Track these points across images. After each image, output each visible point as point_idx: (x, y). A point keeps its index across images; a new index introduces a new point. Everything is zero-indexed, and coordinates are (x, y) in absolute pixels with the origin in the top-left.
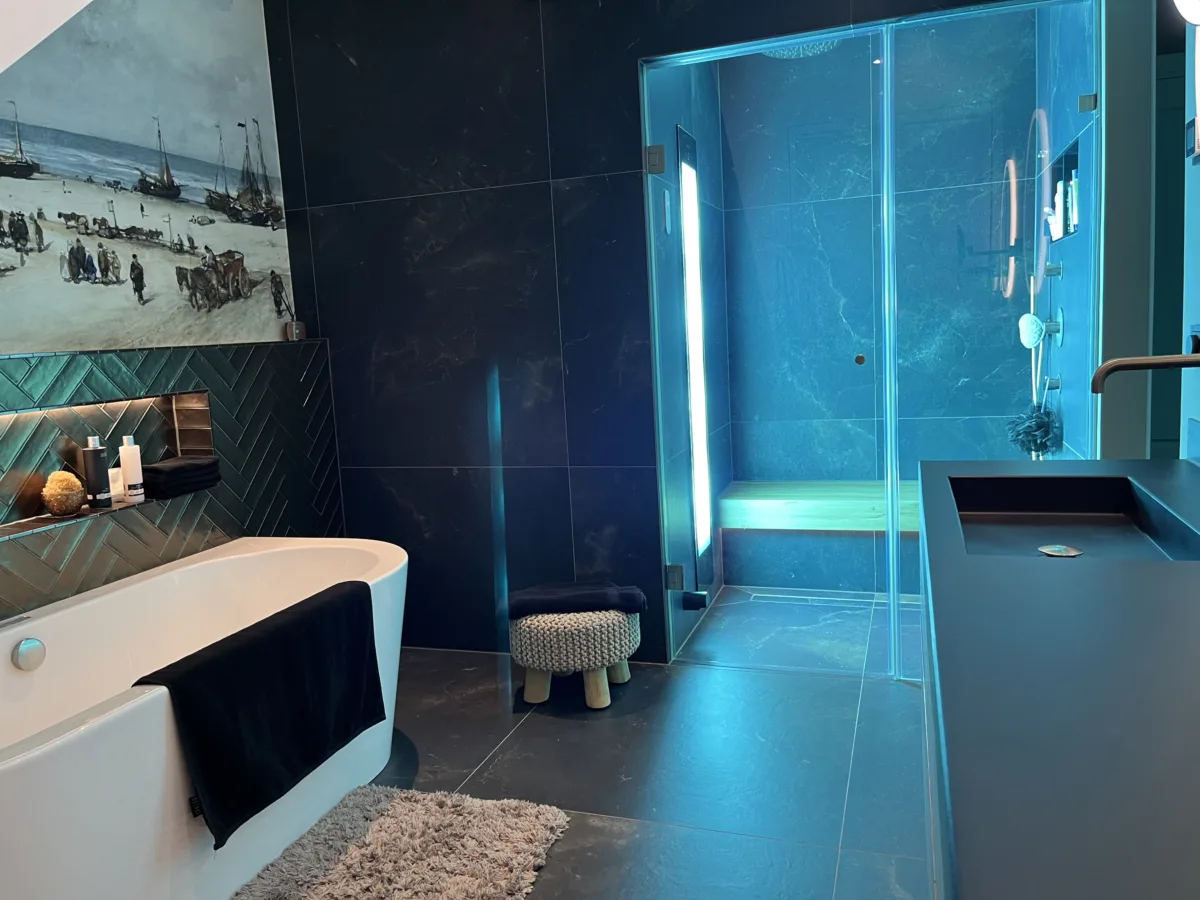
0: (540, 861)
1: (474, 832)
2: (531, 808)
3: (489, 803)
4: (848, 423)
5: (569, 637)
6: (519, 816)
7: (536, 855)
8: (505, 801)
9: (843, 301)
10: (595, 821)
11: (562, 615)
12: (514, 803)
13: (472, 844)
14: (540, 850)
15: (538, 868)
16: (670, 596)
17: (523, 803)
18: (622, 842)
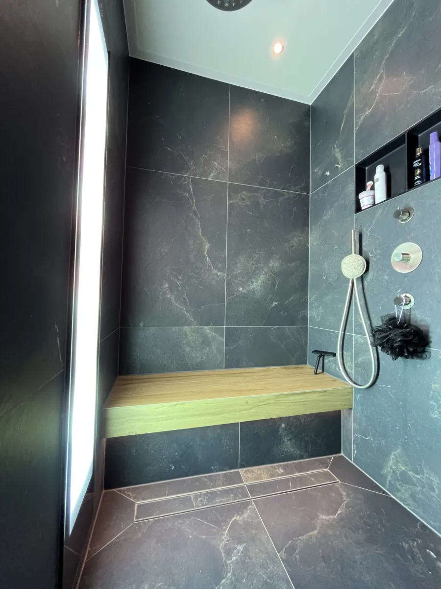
4: (207, 329)
9: (207, 246)
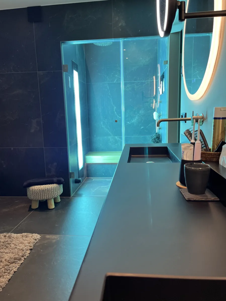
0: (31, 248)
1: (14, 242)
2: (30, 235)
3: (19, 235)
5: (43, 191)
6: (27, 237)
7: (30, 246)
8: (23, 234)
10: (48, 236)
11: (41, 186)
12: (25, 234)
13: (13, 245)
14: (32, 245)
15: (31, 250)
16: (71, 180)
17: (28, 234)
18: (54, 241)
